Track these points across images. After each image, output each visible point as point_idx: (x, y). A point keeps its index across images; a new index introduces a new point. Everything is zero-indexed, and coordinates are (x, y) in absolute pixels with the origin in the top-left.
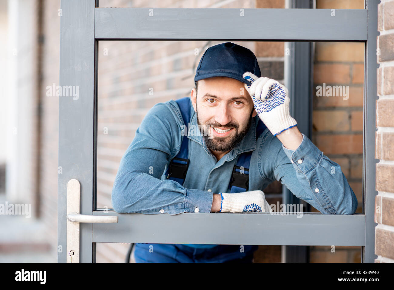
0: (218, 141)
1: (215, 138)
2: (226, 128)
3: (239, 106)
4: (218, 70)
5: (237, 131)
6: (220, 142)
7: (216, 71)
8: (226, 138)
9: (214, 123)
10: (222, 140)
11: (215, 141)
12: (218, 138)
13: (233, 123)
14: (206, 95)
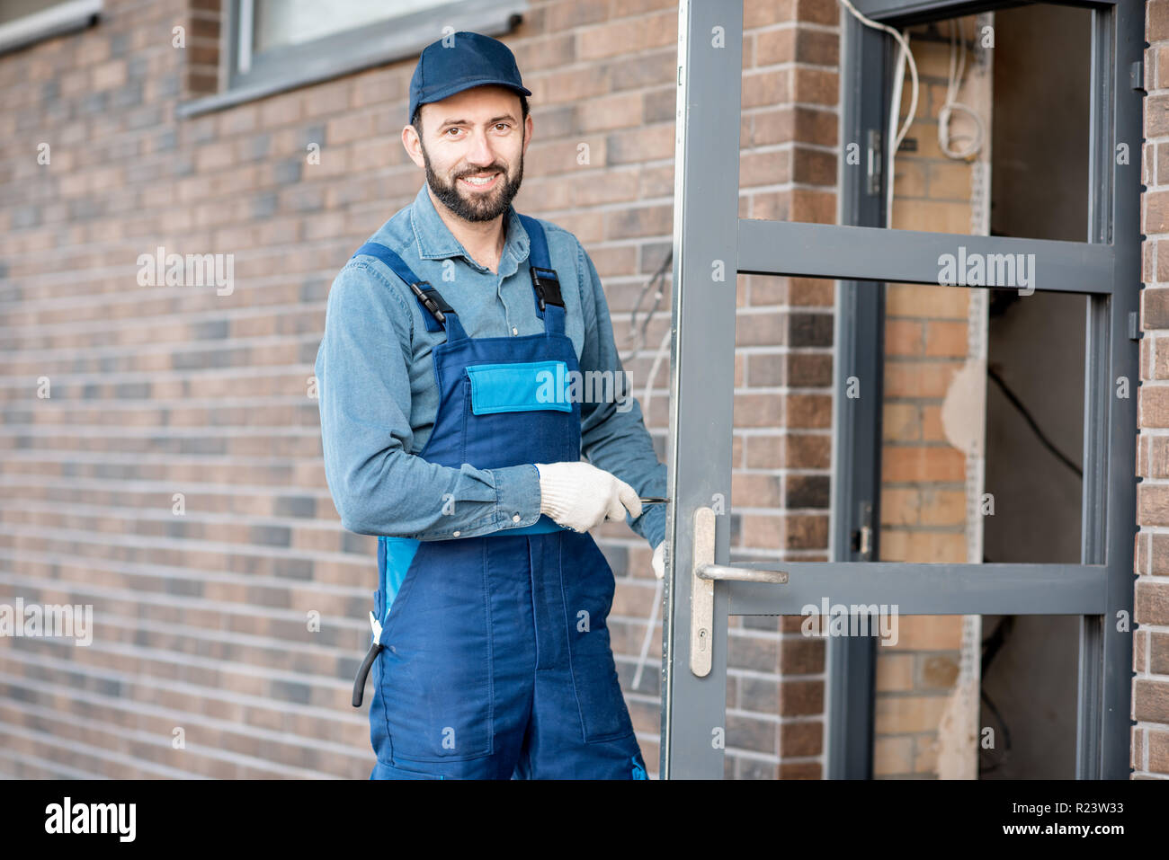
0: (478, 201)
1: (473, 195)
2: (489, 173)
3: (503, 132)
4: (463, 79)
5: (507, 179)
6: (481, 202)
7: (459, 80)
8: (492, 191)
9: (466, 168)
10: (484, 197)
11: (472, 203)
12: (478, 194)
13: (497, 163)
14: (446, 124)
